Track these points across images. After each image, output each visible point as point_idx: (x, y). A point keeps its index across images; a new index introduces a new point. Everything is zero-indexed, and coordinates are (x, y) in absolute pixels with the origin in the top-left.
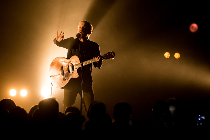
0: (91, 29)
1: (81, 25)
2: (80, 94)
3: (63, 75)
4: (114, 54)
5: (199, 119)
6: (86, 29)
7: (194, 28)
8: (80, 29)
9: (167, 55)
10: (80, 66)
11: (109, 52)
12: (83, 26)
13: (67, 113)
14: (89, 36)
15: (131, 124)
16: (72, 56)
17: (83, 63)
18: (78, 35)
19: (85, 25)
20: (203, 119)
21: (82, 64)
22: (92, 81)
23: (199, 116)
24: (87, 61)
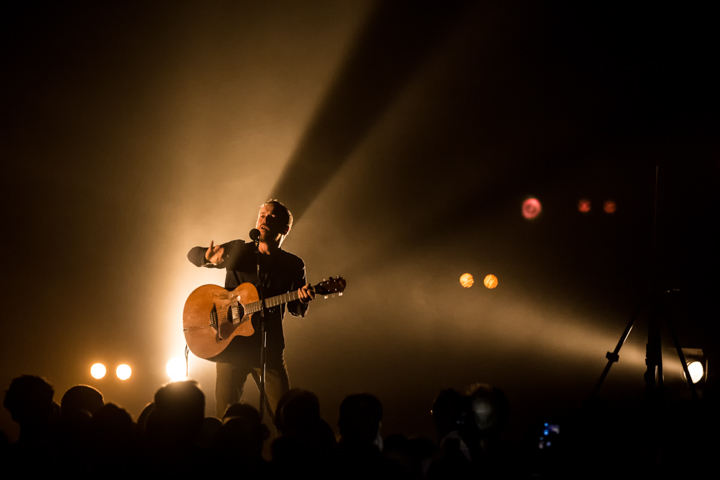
0: (287, 222)
1: (264, 210)
2: (254, 376)
3: (216, 327)
4: (344, 282)
5: (546, 433)
6: (277, 220)
7: (531, 209)
8: (261, 221)
9: (466, 280)
10: (258, 308)
11: (331, 278)
12: (269, 213)
13: (227, 420)
14: (283, 238)
15: (381, 446)
16: (239, 284)
17: (267, 301)
18: (254, 234)
19: (273, 212)
20: (555, 433)
21: (264, 304)
22: (283, 347)
23: (546, 425)
24: (277, 297)
